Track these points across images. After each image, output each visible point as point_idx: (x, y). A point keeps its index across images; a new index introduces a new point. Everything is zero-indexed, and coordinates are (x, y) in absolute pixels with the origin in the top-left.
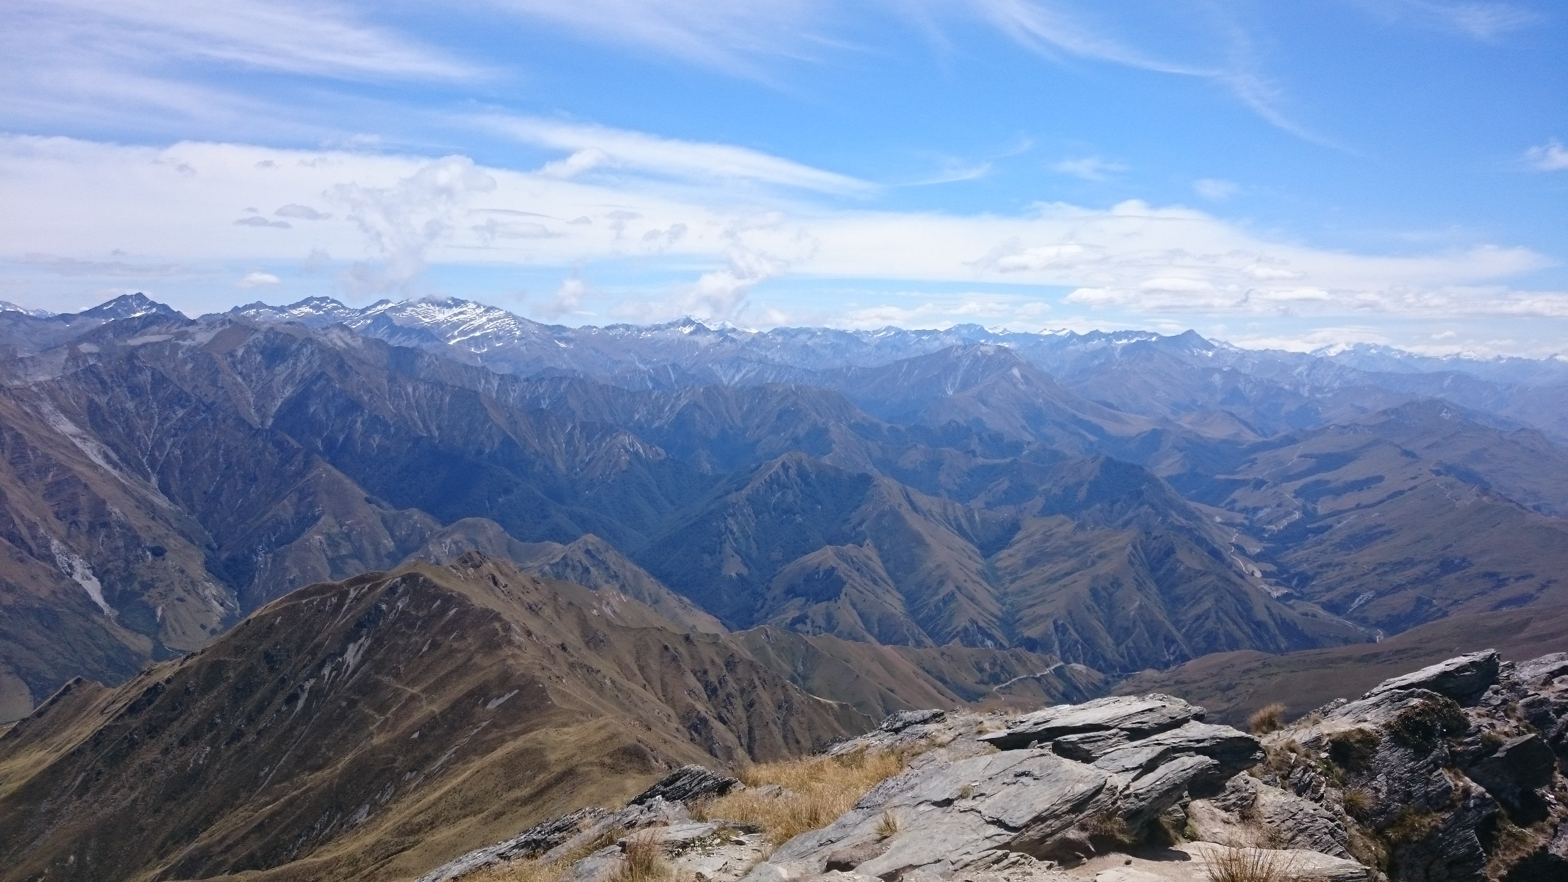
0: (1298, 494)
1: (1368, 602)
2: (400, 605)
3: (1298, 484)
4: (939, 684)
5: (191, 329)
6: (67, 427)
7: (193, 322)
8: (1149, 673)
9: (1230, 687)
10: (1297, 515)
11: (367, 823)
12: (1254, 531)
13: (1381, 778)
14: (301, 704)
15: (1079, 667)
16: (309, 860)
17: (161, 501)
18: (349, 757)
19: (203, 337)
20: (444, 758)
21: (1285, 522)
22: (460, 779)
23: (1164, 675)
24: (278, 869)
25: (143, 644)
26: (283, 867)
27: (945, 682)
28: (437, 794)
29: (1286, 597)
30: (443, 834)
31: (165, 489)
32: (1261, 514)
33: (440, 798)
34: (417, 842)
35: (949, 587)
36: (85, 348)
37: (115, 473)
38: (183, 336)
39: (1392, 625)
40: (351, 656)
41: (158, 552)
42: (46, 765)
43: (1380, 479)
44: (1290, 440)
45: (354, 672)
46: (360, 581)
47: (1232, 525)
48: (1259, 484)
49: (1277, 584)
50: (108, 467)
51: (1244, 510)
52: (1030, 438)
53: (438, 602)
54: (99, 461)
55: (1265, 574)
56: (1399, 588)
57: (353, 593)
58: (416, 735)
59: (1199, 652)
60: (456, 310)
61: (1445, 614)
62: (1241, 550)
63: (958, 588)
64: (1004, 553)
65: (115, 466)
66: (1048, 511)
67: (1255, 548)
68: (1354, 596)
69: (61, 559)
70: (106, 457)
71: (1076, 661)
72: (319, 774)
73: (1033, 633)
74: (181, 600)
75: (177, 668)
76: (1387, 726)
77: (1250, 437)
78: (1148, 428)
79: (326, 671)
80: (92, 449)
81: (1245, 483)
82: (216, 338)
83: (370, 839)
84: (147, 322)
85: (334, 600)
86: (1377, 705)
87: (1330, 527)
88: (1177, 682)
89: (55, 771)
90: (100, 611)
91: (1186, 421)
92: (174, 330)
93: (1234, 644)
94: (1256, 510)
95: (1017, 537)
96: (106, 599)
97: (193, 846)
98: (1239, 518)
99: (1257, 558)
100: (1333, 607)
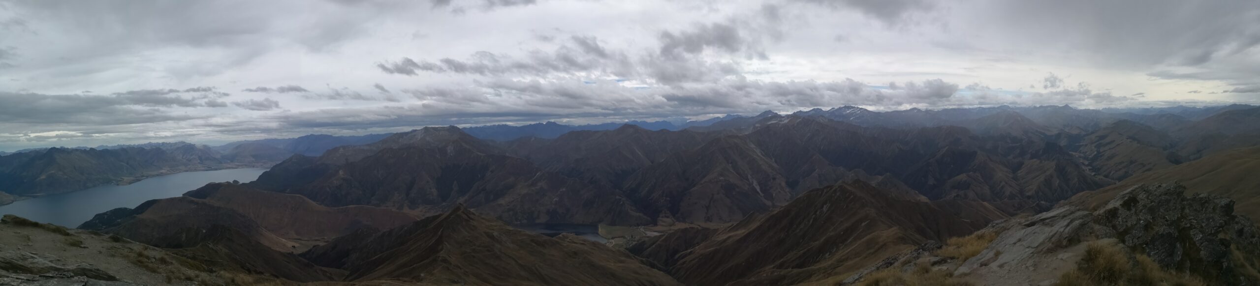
0: (1095, 147)
1: (1113, 174)
2: (838, 194)
3: (1096, 144)
4: (1001, 212)
5: (783, 119)
6: (753, 146)
7: (784, 117)
8: (1062, 201)
9: (1084, 202)
10: (1095, 153)
11: (829, 258)
12: (1086, 158)
13: (1120, 219)
14: (811, 222)
15: (1043, 202)
16: (813, 267)
17: (775, 165)
18: (824, 238)
19: (786, 121)
20: (850, 240)
21: (1093, 155)
22: (854, 246)
23: (1066, 201)
24: (804, 269)
25: (769, 203)
26: (806, 268)
27: (1003, 211)
28: (849, 250)
29: (1095, 175)
30: (850, 263)
31: (776, 162)
32: (1087, 153)
33: (849, 252)
34: (842, 265)
35: (1003, 183)
36: (757, 125)
37: (763, 157)
38: (781, 121)
39: (1120, 179)
40: (825, 209)
41: (774, 179)
42: (745, 233)
43: (1114, 141)
44: (1092, 133)
45: (825, 214)
46: (828, 187)
47: (1080, 157)
48: (1086, 145)
49: (1092, 172)
50: (762, 156)
51: (1083, 153)
52: (1025, 138)
53: (848, 194)
54: (760, 154)
55: (1090, 170)
56: (1120, 169)
57: (825, 191)
58: (842, 233)
59: (1075, 194)
60: (852, 110)
61: (1132, 175)
62: (1083, 164)
63: (1006, 183)
64: (1019, 172)
65: (763, 156)
66: (1032, 158)
67: (1087, 163)
68: (1110, 172)
69: (751, 180)
70: (762, 154)
71: (1042, 201)
72: (815, 243)
73: (1029, 194)
74: (780, 192)
75: (778, 210)
76: (1121, 205)
77: (1084, 133)
78: (1057, 132)
79: (818, 213)
80: (758, 151)
81: (1083, 145)
82: (790, 120)
83: (830, 263)
84: (771, 118)
85: (820, 193)
86: (1118, 200)
87: (1103, 155)
88: (1070, 203)
89: (748, 235)
90: (759, 194)
91: (1067, 130)
92: (779, 119)
93: (1083, 190)
94: (1086, 152)
95: (1023, 166)
96: (761, 191)
97: (782, 260)
98: (1082, 155)
99: (1088, 165)
100: (1106, 176)
